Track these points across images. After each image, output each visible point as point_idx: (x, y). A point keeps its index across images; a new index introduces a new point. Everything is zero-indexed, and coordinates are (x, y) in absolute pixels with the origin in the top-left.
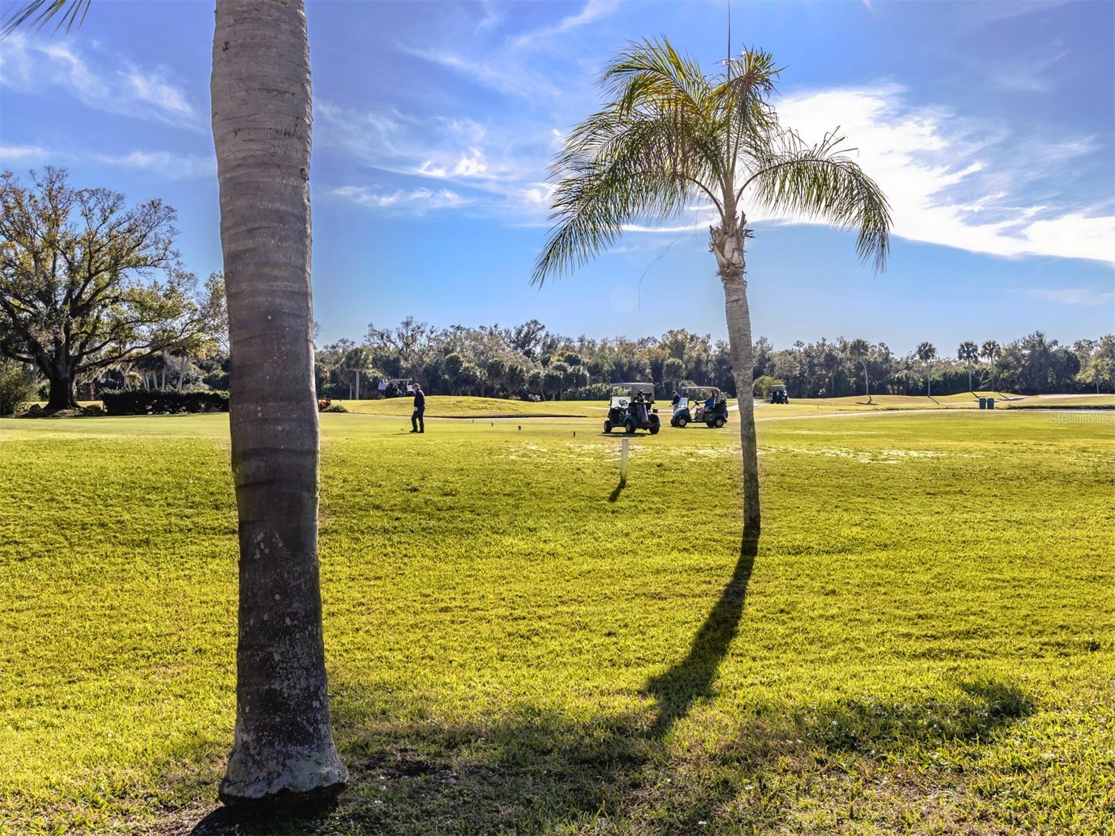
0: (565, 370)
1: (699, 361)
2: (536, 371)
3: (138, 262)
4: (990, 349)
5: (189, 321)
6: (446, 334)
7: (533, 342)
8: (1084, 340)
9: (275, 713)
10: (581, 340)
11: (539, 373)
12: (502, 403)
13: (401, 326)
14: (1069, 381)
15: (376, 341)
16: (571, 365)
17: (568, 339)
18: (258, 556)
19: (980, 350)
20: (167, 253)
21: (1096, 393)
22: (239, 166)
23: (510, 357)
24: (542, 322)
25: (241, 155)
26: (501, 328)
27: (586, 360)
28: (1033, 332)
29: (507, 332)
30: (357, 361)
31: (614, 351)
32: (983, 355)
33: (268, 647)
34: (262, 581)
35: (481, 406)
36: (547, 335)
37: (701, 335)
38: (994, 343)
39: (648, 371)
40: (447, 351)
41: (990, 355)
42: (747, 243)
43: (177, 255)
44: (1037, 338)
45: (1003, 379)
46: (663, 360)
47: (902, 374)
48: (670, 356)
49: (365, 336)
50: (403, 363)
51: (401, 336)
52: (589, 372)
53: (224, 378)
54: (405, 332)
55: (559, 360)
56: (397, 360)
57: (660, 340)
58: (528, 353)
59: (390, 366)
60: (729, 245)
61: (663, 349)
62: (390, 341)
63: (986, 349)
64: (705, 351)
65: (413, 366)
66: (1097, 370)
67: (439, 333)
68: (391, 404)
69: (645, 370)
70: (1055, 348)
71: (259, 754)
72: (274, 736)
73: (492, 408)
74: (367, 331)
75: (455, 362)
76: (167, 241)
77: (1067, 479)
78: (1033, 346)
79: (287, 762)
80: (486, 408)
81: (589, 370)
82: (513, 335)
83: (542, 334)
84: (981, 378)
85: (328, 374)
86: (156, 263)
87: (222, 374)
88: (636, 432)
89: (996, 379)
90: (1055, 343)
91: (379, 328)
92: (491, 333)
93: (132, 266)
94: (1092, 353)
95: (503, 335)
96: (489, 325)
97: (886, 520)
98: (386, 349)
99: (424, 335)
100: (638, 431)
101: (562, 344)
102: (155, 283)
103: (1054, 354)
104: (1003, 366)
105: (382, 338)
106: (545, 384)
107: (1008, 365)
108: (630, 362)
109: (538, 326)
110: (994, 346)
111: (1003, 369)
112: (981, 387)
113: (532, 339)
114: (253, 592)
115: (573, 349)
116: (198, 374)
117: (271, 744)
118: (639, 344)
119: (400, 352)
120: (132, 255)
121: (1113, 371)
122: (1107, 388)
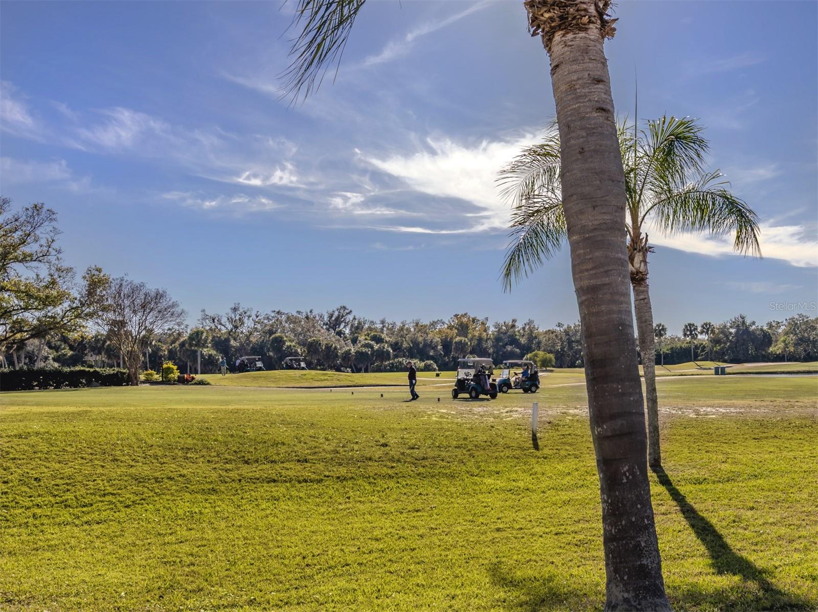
0: (372, 347)
1: (480, 339)
2: (348, 348)
3: (25, 257)
4: (707, 328)
5: (68, 308)
6: (268, 318)
7: (343, 324)
8: (774, 321)
9: (645, 579)
10: (383, 322)
11: (350, 350)
12: (339, 375)
13: (230, 311)
14: (764, 353)
15: (208, 325)
16: (377, 344)
17: (372, 322)
18: (625, 481)
19: (699, 329)
20: (50, 250)
21: (785, 361)
22: (595, 229)
23: (325, 337)
24: (349, 308)
25: (596, 223)
26: (315, 313)
27: (387, 339)
28: (737, 315)
29: (321, 316)
30: (199, 341)
31: (410, 331)
32: (702, 333)
33: (637, 538)
34: (629, 496)
35: (322, 378)
36: (355, 319)
37: (481, 318)
38: (710, 324)
39: (439, 347)
40: (271, 332)
41: (707, 333)
42: (650, 257)
43: (59, 252)
44: (741, 320)
45: (716, 352)
46: (451, 339)
48: (457, 335)
49: (199, 320)
50: (232, 342)
51: (230, 320)
52: (392, 348)
53: (72, 356)
54: (233, 317)
55: (366, 339)
56: (227, 340)
57: (447, 322)
58: (339, 333)
59: (222, 345)
60: (637, 258)
61: (451, 329)
62: (221, 324)
63: (704, 328)
64: (485, 331)
65: (242, 345)
66: (786, 344)
67: (262, 317)
68: (246, 377)
69: (437, 346)
70: (754, 327)
71: (639, 604)
72: (646, 593)
73: (332, 380)
74: (200, 316)
75: (279, 341)
76: (50, 240)
78: (738, 326)
79: (657, 608)
80: (327, 380)
81: (391, 346)
82: (326, 319)
83: (350, 317)
84: (699, 351)
85: (166, 353)
86: (40, 258)
87: (70, 353)
88: (480, 397)
89: (711, 351)
90: (754, 323)
91: (211, 313)
92: (307, 318)
93: (20, 262)
94: (780, 331)
95: (317, 318)
96: (305, 310)
98: (217, 330)
99: (251, 318)
100: (482, 396)
101: (366, 326)
102: (37, 275)
103: (753, 332)
104: (716, 341)
105: (214, 322)
106: (356, 360)
107: (720, 340)
108: (425, 340)
109: (347, 311)
110: (710, 326)
111: (716, 344)
112: (699, 358)
113: (342, 322)
114: (622, 504)
115: (375, 330)
116: (48, 353)
117: (645, 598)
118: (430, 325)
119: (229, 333)
120: (18, 251)
121: (796, 345)
122: (792, 358)
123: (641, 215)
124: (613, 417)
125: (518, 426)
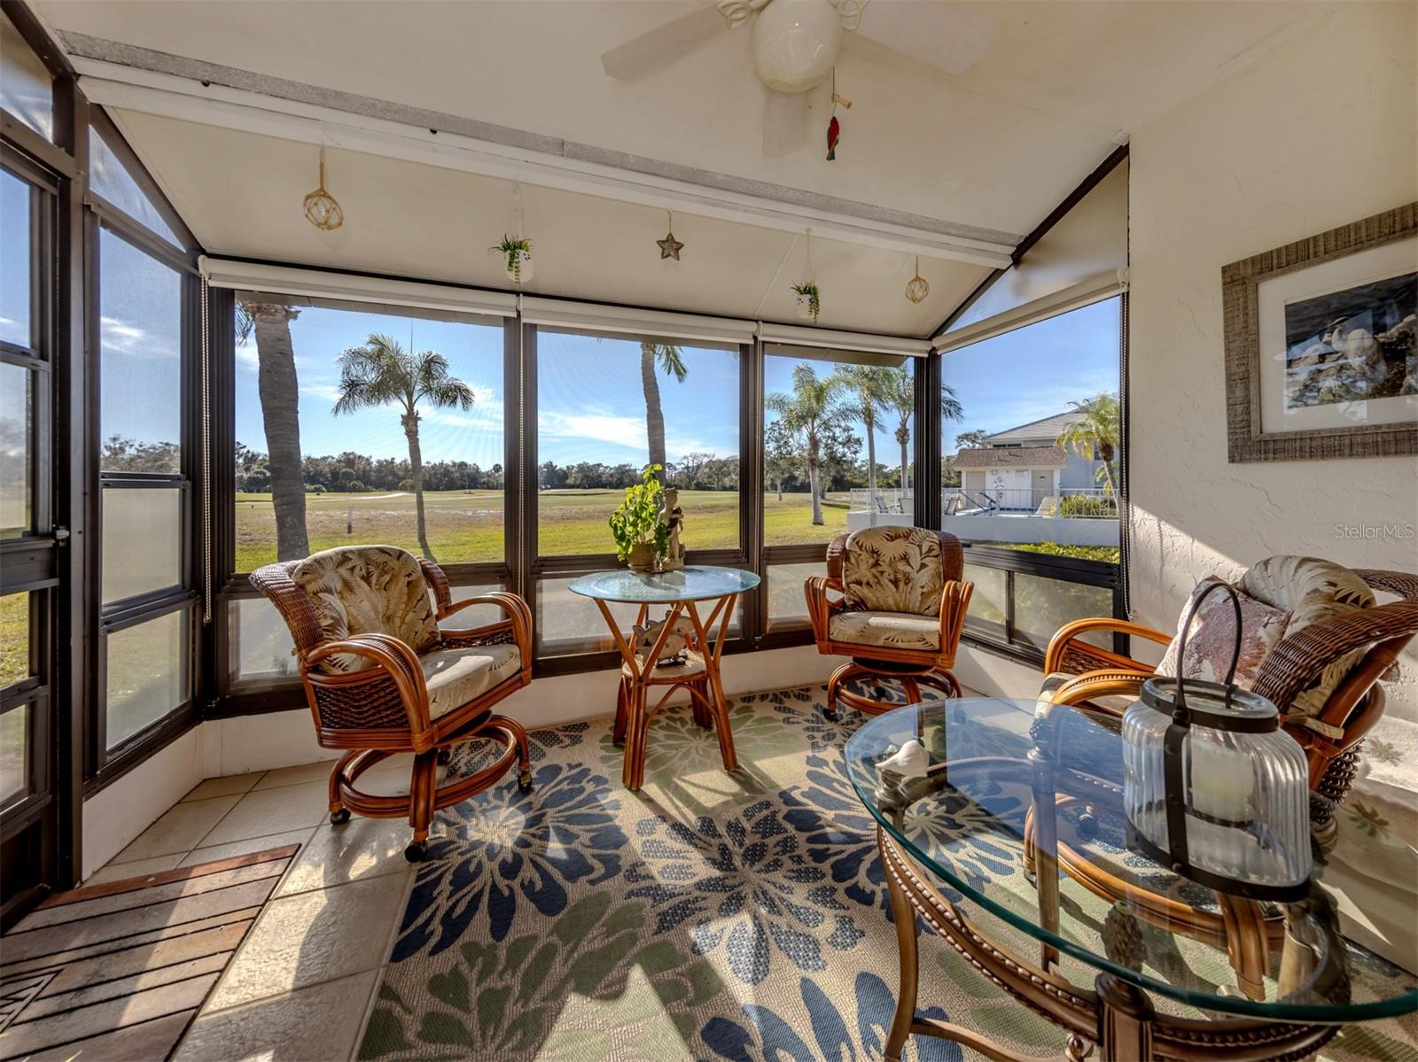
0: (264, 474)
1: (364, 471)
6: (153, 448)
7: (236, 455)
8: (569, 465)
11: (242, 475)
13: (110, 441)
21: (575, 489)
36: (249, 451)
39: (328, 475)
40: (156, 460)
42: (419, 422)
46: (339, 469)
47: (485, 479)
48: (344, 467)
51: (110, 447)
54: (114, 445)
55: (259, 468)
57: (336, 457)
60: (411, 423)
61: (339, 463)
67: (146, 447)
69: (326, 475)
75: (165, 467)
77: (552, 518)
83: (245, 451)
97: (480, 534)
109: (241, 446)
121: (582, 480)
122: (578, 487)
123: (414, 399)
124: (282, 496)
125: (341, 521)
